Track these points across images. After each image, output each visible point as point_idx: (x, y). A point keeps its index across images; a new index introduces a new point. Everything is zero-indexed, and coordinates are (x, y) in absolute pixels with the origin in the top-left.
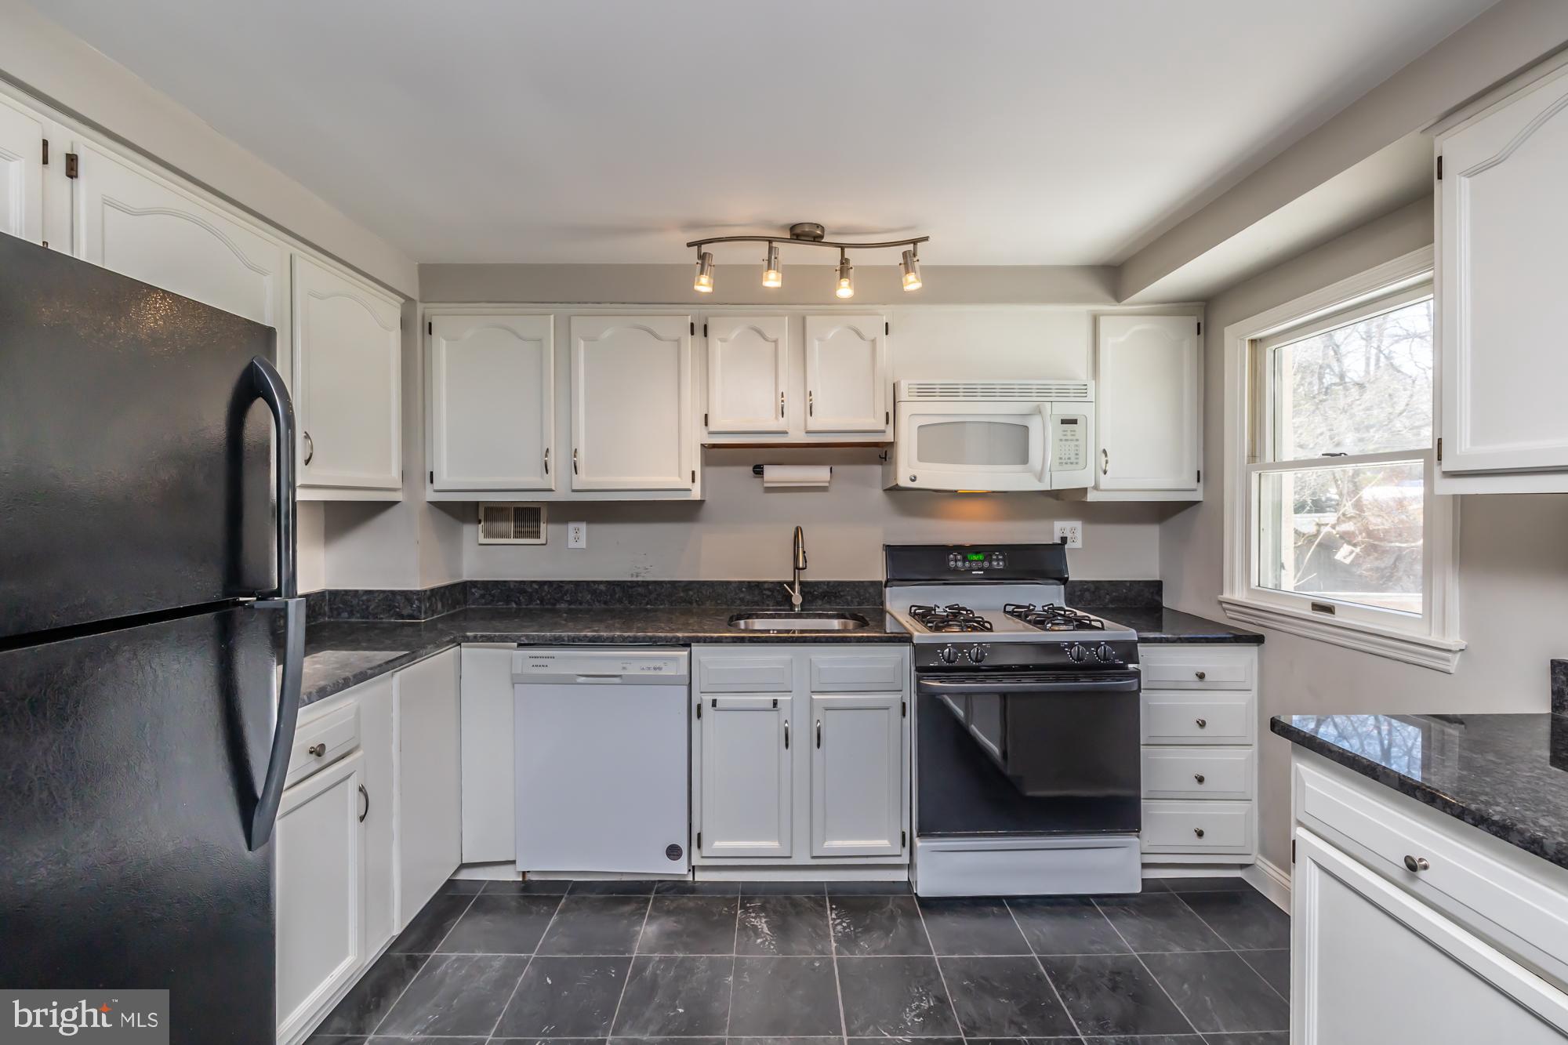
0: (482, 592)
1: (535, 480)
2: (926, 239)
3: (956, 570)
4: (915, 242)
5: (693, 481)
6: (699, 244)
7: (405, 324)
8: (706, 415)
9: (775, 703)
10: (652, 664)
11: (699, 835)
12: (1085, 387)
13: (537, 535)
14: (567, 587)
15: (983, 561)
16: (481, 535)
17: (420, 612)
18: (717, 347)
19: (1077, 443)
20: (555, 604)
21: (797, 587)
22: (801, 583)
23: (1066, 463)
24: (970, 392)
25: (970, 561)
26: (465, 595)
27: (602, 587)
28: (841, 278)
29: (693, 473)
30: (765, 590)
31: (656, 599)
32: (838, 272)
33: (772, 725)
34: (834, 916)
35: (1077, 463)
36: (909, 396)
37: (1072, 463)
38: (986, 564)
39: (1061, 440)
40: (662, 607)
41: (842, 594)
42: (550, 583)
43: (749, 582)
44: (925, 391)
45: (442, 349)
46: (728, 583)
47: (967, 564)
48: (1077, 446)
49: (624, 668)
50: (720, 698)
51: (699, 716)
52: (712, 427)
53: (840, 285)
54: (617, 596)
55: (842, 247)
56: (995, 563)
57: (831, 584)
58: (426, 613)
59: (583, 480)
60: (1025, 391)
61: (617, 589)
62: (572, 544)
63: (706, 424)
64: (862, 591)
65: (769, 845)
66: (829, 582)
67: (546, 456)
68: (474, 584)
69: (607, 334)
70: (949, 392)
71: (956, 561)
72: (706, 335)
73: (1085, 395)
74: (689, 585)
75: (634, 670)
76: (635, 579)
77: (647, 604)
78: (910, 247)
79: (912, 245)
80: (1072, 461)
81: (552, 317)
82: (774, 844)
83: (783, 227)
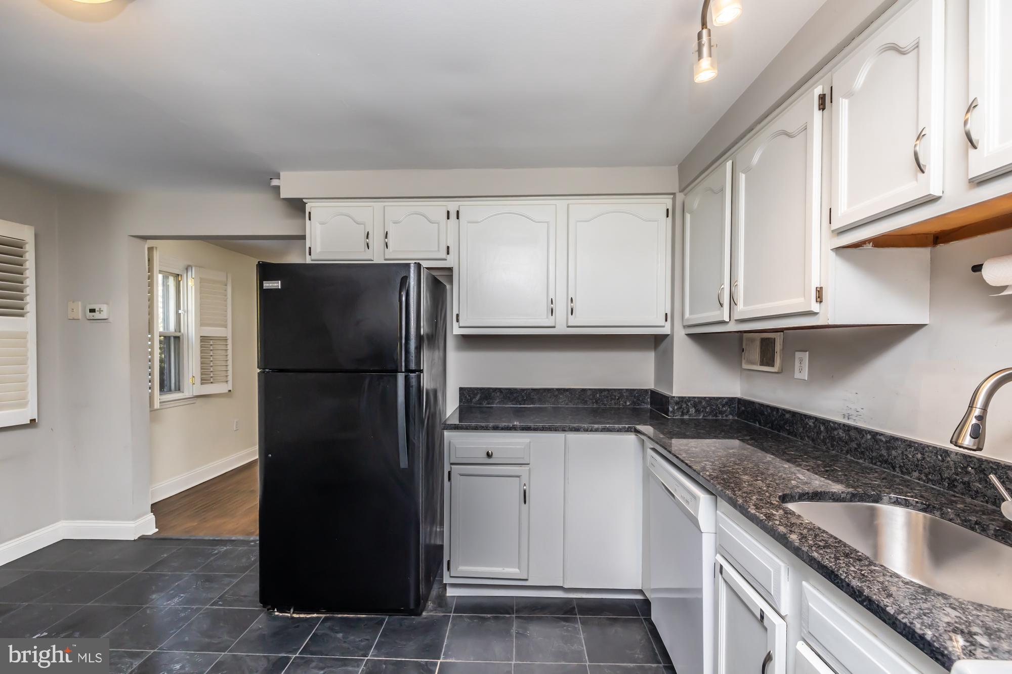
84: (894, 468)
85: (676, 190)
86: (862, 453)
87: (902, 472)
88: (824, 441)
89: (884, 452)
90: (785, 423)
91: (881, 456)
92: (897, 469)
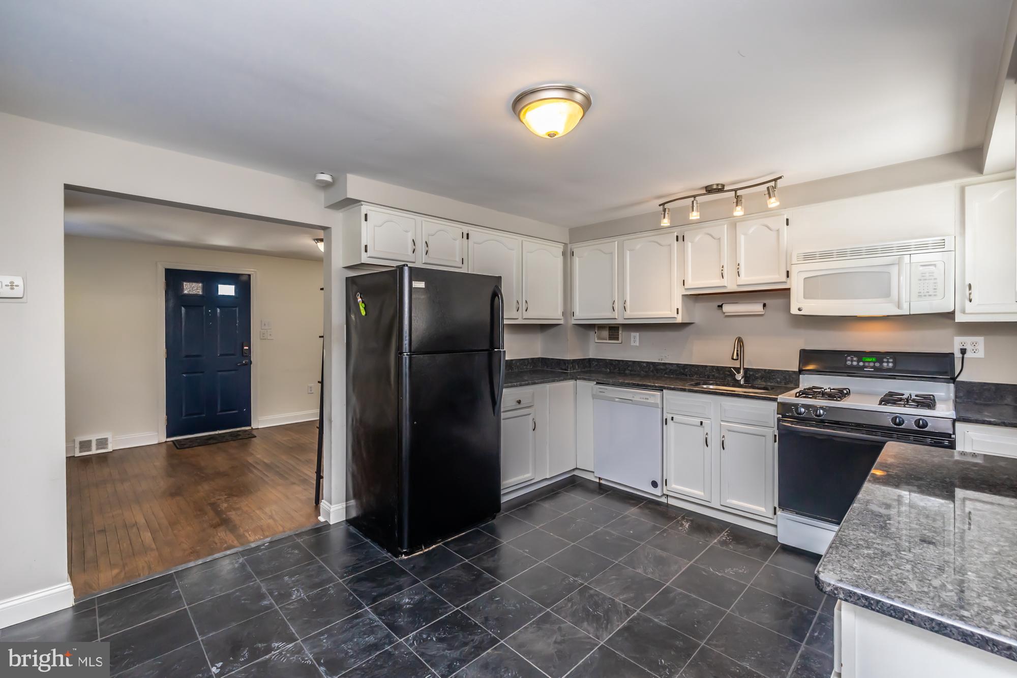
0: (596, 363)
1: (609, 314)
2: (780, 178)
3: (852, 367)
4: (775, 180)
5: (678, 313)
6: (663, 204)
7: (564, 254)
8: (684, 281)
9: (701, 423)
10: (645, 397)
11: (666, 480)
12: (943, 241)
13: (617, 339)
14: (630, 363)
15: (874, 363)
16: (596, 339)
17: (568, 368)
18: (689, 245)
19: (935, 281)
20: (624, 371)
21: (742, 371)
22: (744, 369)
23: (925, 296)
24: (842, 254)
25: (864, 362)
26: (590, 364)
27: (645, 365)
28: (737, 206)
29: (678, 309)
30: (726, 371)
31: (669, 372)
32: (735, 204)
33: (700, 434)
34: (726, 534)
35: (935, 295)
36: (798, 261)
37: (930, 295)
38: (877, 365)
39: (920, 280)
40: (672, 376)
41: (774, 377)
42: (623, 361)
43: (718, 367)
44: (808, 257)
45: (577, 260)
46: (706, 366)
47: (861, 364)
48: (935, 283)
49: (633, 397)
50: (675, 417)
51: (666, 424)
52: (686, 286)
53: (736, 210)
54: (651, 369)
55: (736, 190)
56: (885, 364)
57: (767, 371)
58: (570, 368)
59: (629, 313)
60: (887, 250)
61: (651, 366)
62: (632, 344)
63: (684, 285)
64: (787, 377)
65: (698, 493)
66: (765, 370)
67: (613, 304)
68: (593, 359)
69: (638, 247)
70: (826, 256)
71: (852, 361)
72: (683, 241)
73: (943, 246)
74: (685, 366)
75: (637, 398)
76: (660, 361)
77: (665, 374)
78: (773, 184)
79: (774, 182)
80: (930, 294)
81: (616, 242)
82: (702, 494)
83: (702, 188)
84: (686, 376)
85: (568, 242)
86: (672, 373)
87: (690, 376)
88: (652, 371)
89: (682, 371)
90: (629, 367)
91: (681, 372)
92: (688, 376)
